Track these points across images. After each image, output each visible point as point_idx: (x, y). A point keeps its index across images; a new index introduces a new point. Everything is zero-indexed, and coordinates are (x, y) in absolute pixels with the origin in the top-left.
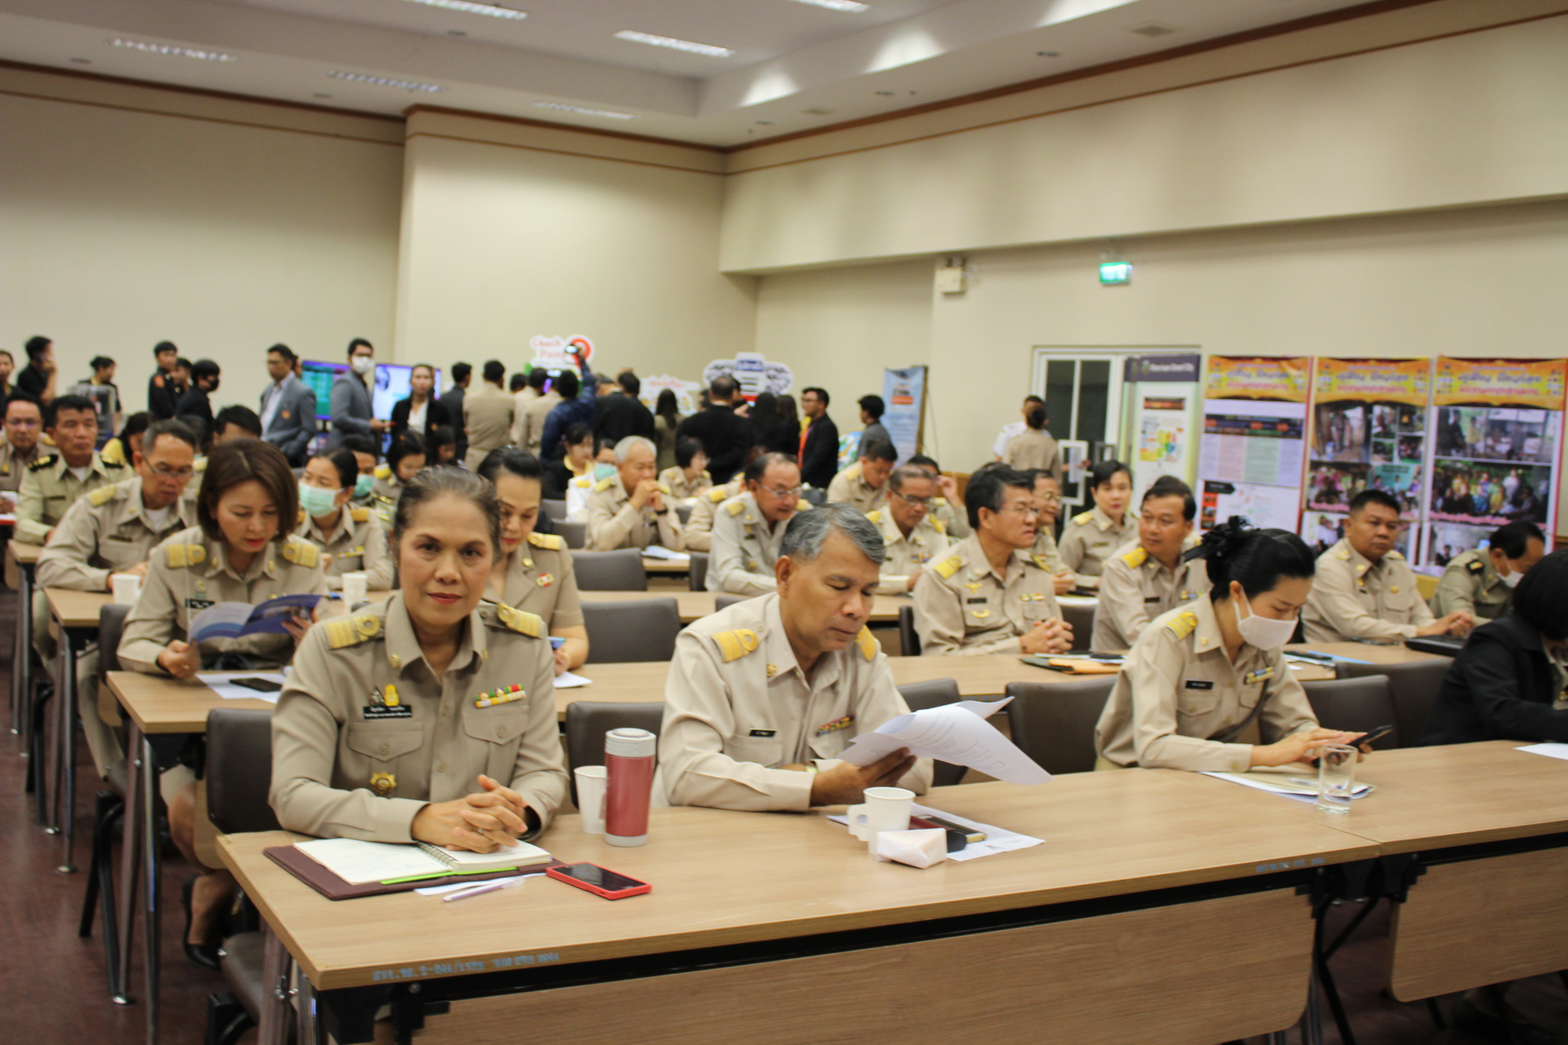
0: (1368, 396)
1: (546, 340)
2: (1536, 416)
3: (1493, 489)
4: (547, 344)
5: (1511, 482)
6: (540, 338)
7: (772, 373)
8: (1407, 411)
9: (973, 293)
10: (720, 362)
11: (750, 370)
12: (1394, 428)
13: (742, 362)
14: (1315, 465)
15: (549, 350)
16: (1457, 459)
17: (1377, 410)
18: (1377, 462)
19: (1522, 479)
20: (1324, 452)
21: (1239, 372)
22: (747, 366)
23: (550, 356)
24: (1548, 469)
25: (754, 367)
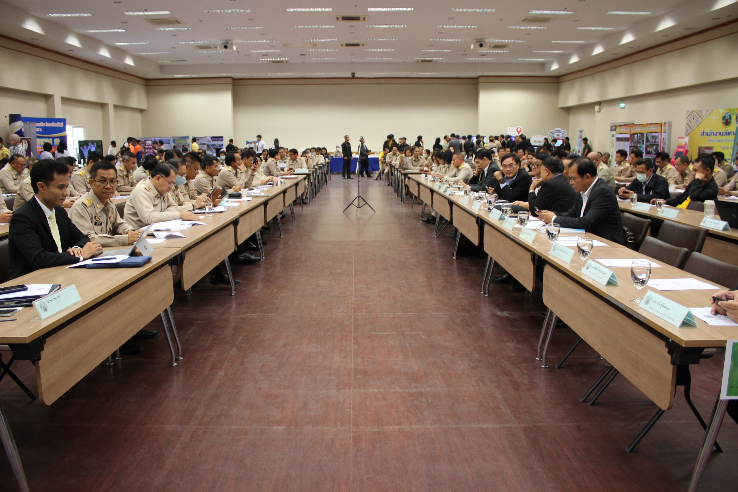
0: (638, 132)
1: (510, 128)
2: (657, 134)
3: (652, 149)
4: (511, 129)
5: (654, 147)
6: (509, 128)
7: (563, 133)
8: (642, 134)
9: (602, 111)
10: (551, 131)
11: (558, 132)
12: (641, 138)
13: (556, 130)
14: (631, 147)
15: (511, 130)
16: (648, 144)
17: (639, 135)
18: (639, 145)
19: (656, 147)
20: (632, 144)
21: (621, 128)
22: (557, 131)
23: (512, 132)
24: (659, 145)
25: (559, 131)
